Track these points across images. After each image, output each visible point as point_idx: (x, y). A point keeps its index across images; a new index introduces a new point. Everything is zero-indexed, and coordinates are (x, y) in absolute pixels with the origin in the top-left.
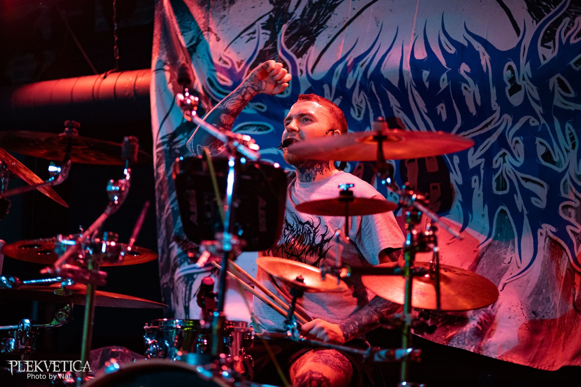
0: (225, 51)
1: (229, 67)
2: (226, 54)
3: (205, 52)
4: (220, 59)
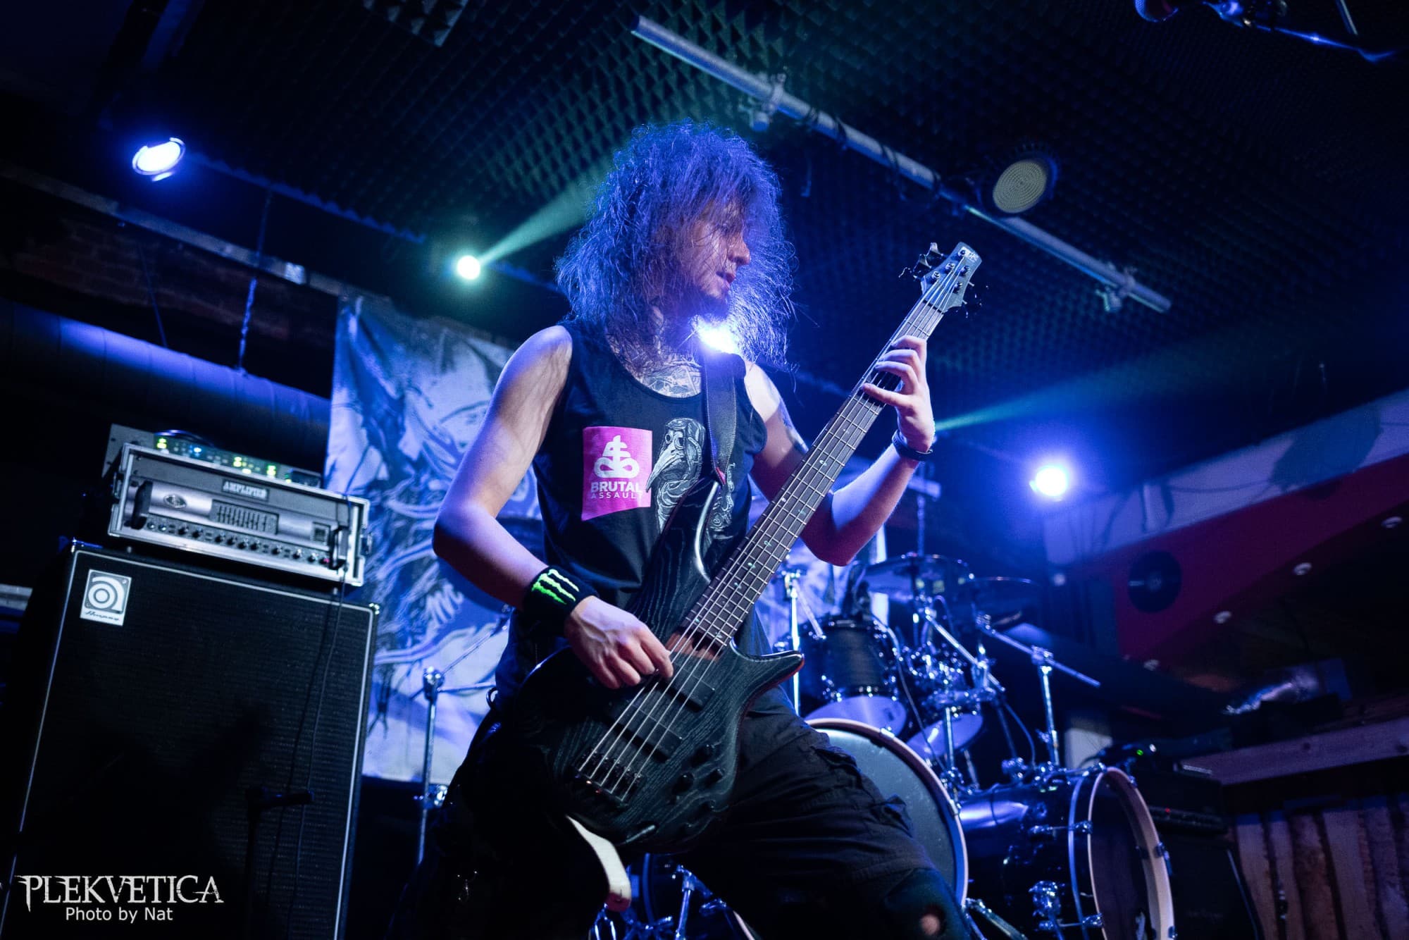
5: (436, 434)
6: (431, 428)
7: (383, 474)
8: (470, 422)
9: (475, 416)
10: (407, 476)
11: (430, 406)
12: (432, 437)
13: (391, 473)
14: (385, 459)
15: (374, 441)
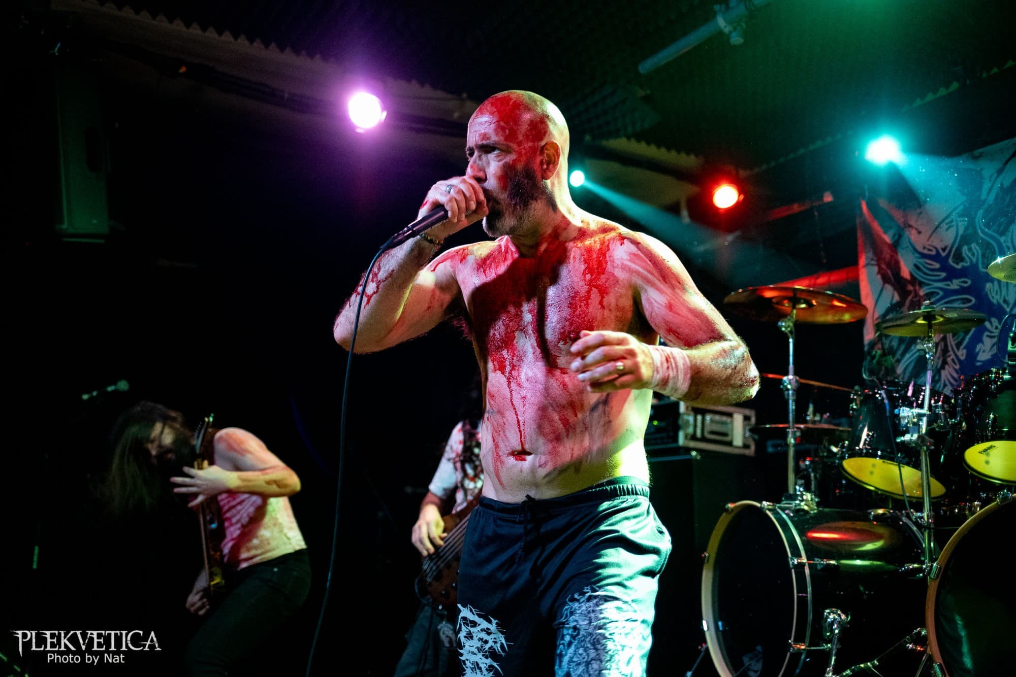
0: (928, 240)
1: (934, 253)
2: (929, 243)
3: (908, 244)
4: (924, 248)
5: (926, 252)
6: (920, 249)
7: (897, 298)
8: (950, 227)
9: (952, 221)
10: (909, 293)
11: (919, 233)
12: (923, 256)
13: (900, 295)
14: (895, 289)
15: (886, 280)
